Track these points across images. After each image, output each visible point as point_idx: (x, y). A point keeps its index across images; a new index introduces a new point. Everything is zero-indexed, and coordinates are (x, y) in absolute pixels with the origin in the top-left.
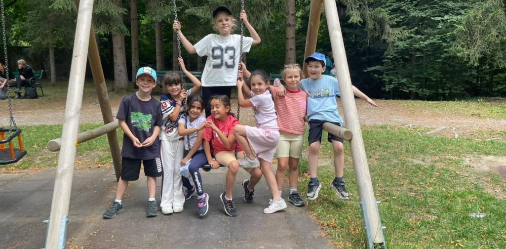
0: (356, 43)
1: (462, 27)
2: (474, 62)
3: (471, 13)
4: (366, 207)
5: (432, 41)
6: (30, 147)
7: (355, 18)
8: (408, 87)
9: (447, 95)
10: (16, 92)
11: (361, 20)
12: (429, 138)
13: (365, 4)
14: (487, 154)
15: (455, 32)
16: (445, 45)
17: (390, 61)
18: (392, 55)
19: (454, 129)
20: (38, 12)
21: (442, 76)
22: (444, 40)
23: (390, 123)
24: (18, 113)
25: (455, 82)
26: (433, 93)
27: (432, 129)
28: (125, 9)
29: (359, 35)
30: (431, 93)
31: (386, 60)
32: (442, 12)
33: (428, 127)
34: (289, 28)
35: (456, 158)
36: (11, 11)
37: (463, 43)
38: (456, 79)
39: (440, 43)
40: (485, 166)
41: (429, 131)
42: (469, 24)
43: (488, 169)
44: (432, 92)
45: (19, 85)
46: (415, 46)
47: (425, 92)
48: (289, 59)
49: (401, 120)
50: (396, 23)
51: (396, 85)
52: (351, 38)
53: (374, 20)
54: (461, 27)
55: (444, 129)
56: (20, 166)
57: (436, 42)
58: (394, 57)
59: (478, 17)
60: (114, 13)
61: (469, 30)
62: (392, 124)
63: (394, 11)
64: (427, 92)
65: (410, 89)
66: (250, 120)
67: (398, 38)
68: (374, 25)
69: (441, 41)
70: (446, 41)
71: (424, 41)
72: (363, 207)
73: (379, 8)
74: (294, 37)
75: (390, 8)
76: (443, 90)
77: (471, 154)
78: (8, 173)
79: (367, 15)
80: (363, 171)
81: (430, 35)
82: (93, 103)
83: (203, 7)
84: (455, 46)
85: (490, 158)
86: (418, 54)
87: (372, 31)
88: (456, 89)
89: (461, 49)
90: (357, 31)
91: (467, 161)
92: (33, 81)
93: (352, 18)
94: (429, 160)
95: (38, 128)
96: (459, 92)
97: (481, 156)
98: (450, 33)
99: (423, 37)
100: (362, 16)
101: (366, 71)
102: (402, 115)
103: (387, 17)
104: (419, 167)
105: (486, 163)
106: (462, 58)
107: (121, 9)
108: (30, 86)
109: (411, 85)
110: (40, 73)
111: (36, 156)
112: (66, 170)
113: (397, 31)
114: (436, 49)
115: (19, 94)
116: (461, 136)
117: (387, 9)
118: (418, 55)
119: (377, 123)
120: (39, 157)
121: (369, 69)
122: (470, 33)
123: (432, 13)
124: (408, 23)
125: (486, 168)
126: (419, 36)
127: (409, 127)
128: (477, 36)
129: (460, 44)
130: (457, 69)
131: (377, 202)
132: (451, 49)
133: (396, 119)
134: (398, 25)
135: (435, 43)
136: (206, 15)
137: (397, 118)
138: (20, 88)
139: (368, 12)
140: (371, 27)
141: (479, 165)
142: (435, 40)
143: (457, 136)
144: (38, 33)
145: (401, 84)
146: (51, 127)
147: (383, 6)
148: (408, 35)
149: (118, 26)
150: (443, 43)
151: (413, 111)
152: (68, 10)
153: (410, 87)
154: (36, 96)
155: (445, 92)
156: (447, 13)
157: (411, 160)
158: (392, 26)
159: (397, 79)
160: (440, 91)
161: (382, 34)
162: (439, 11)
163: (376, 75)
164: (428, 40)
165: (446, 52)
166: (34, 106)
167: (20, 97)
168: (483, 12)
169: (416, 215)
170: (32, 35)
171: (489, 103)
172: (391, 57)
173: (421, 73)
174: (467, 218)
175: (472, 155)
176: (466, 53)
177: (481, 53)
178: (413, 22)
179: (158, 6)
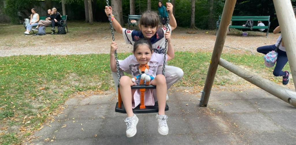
10: (52, 30)
45: (53, 25)
82: (104, 37)
92: (62, 22)
108: (61, 26)
110: (65, 17)
115: (54, 31)
138: (54, 28)
154: (65, 33)
167: (54, 33)
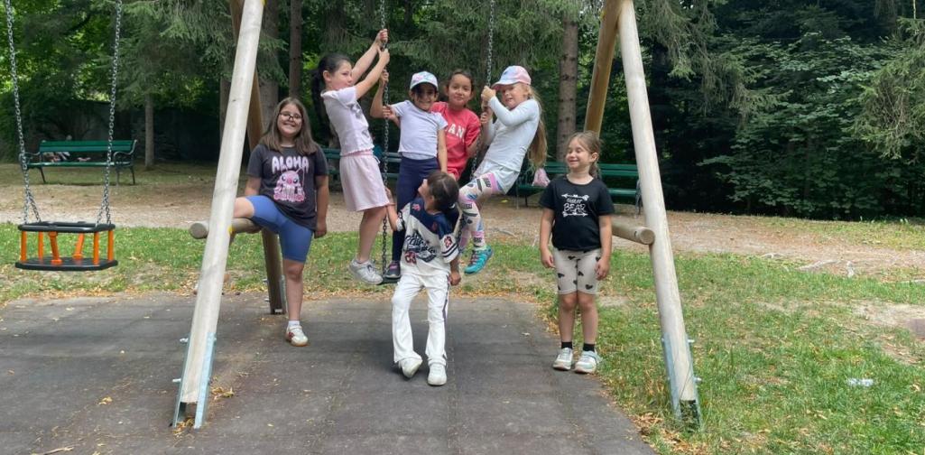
0: (686, 114)
1: (873, 90)
2: (891, 152)
3: (891, 66)
4: (671, 347)
5: (820, 114)
6: (125, 258)
7: (682, 68)
8: (776, 197)
9: (847, 212)
11: (693, 73)
12: (800, 274)
13: (700, 46)
14: (897, 301)
15: (860, 99)
16: (844, 121)
17: (744, 147)
18: (748, 138)
19: (849, 263)
20: (137, 41)
21: (837, 179)
22: (843, 115)
23: (737, 251)
24: (93, 209)
25: (862, 190)
26: (822, 207)
27: (809, 262)
28: (284, 42)
29: (691, 101)
30: (817, 207)
31: (737, 146)
32: (840, 64)
33: (803, 258)
34: (565, 82)
35: (843, 305)
36: (79, 38)
37: (875, 119)
38: (863, 184)
39: (835, 117)
40: (891, 318)
41: (803, 264)
42: (885, 86)
43: (894, 323)
44: (820, 205)
46: (789, 122)
47: (807, 206)
48: (564, 136)
49: (758, 247)
50: (755, 81)
51: (753, 191)
52: (677, 106)
53: (717, 73)
54: (870, 90)
55: (831, 264)
56: (110, 286)
57: (828, 115)
58: (751, 141)
59: (902, 74)
60: (265, 49)
61: (885, 95)
62: (741, 252)
63: (754, 59)
64: (809, 206)
65: (779, 199)
66: (491, 235)
67: (758, 107)
68: (717, 84)
69: (837, 115)
70: (846, 114)
71: (807, 113)
72: (667, 346)
73: (727, 54)
74: (574, 98)
75: (747, 54)
76: (841, 203)
77: (870, 300)
78: (90, 296)
79: (705, 65)
80: (669, 292)
81: (816, 104)
83: (416, 40)
84: (859, 122)
85: (903, 307)
86: (795, 138)
87: (712, 93)
88: (863, 203)
89: (871, 128)
90: (689, 94)
91: (861, 310)
93: (676, 68)
94: (794, 306)
95: (134, 230)
96: (868, 207)
97: (887, 304)
98: (852, 100)
99: (804, 107)
100: (695, 66)
101: (701, 164)
102: (760, 239)
103: (741, 69)
104: (774, 314)
105: (892, 315)
106: (872, 145)
107: (277, 41)
109: (780, 193)
110: (132, 145)
111: (135, 274)
112: (215, 266)
113: (756, 95)
114: (829, 129)
116: (859, 275)
117: (740, 56)
118: (794, 140)
119: (713, 250)
120: (141, 275)
121: (707, 162)
122: (887, 101)
123: (822, 64)
124: (778, 83)
125: (891, 322)
126: (796, 106)
127: (770, 257)
128: (899, 107)
129: (868, 119)
130: (867, 165)
131: (689, 341)
132: (852, 128)
133: (748, 246)
134: (760, 84)
135: (825, 118)
136: (421, 55)
137: (751, 244)
139: (707, 60)
140: (710, 85)
141: (880, 317)
142: (825, 113)
143: (851, 274)
144: (135, 75)
145: (763, 189)
146: (155, 231)
147: (733, 50)
148: (777, 103)
149: (271, 70)
150: (841, 119)
151: (780, 235)
152: (190, 40)
153: (780, 196)
155: (843, 206)
156: (848, 65)
157: (763, 304)
158: (750, 87)
159: (756, 181)
160: (835, 204)
161: (730, 100)
162: (834, 62)
163: (718, 173)
164: (814, 113)
165: (845, 135)
166: (120, 199)
168: (911, 66)
169: (758, 377)
170: (124, 79)
171: (920, 227)
172: (746, 141)
173: (801, 172)
174: (842, 384)
175: (871, 302)
176: (879, 135)
177: (907, 136)
178: (788, 80)
179: (340, 37)
